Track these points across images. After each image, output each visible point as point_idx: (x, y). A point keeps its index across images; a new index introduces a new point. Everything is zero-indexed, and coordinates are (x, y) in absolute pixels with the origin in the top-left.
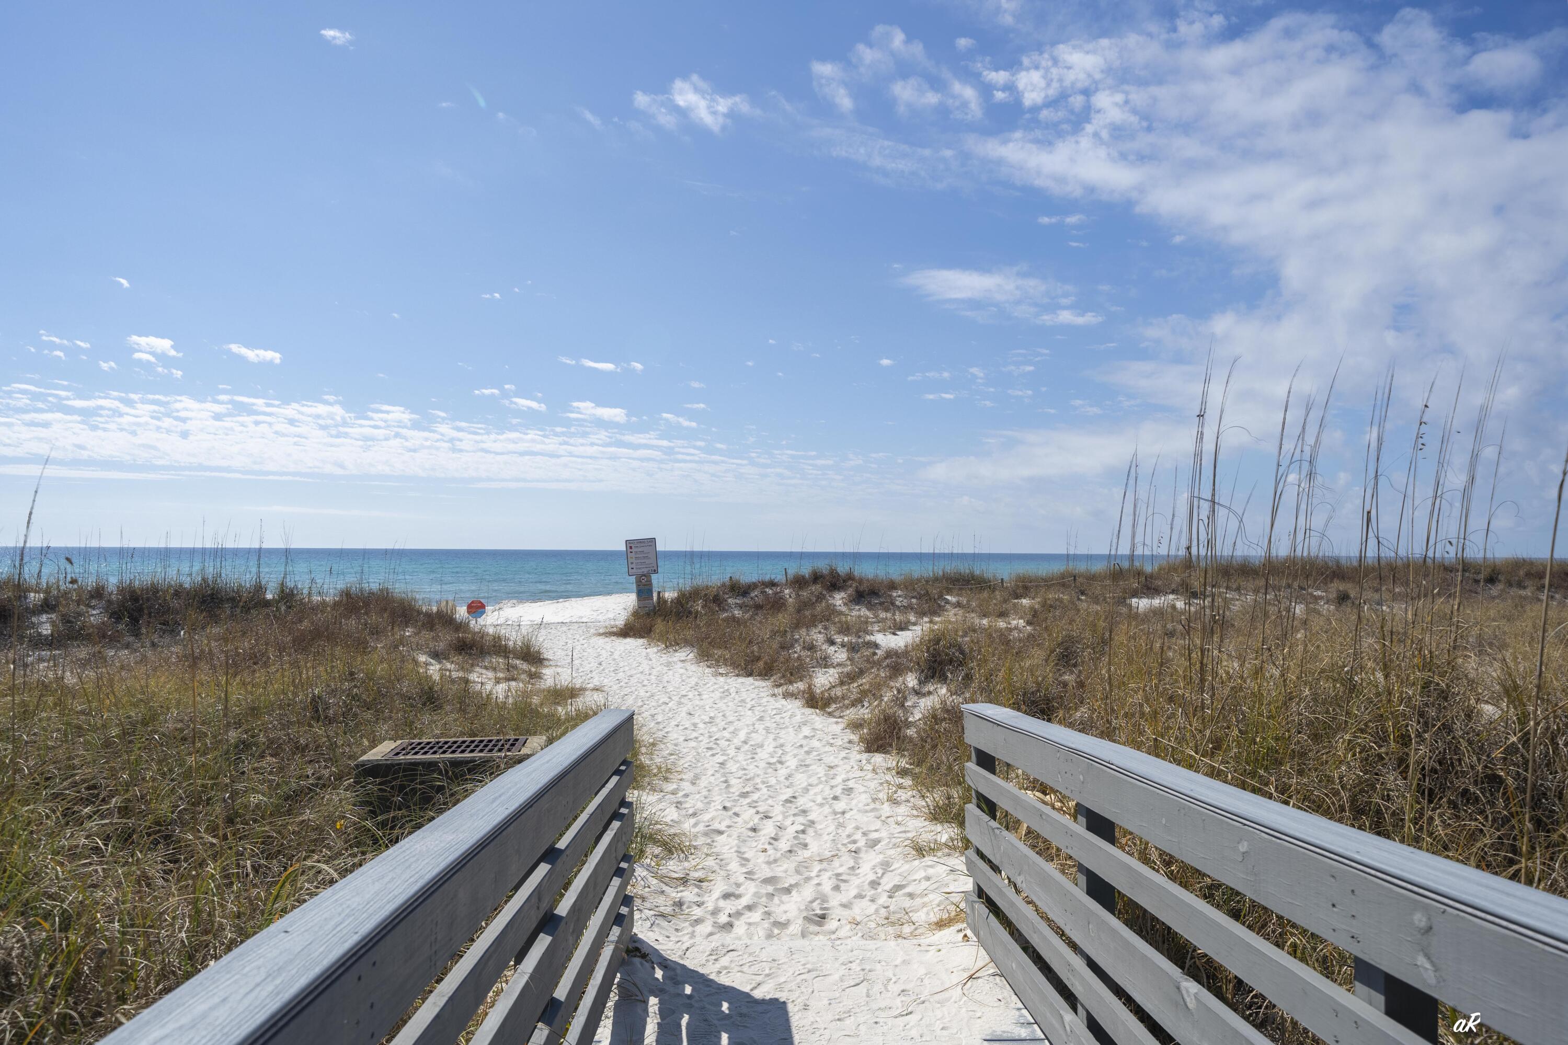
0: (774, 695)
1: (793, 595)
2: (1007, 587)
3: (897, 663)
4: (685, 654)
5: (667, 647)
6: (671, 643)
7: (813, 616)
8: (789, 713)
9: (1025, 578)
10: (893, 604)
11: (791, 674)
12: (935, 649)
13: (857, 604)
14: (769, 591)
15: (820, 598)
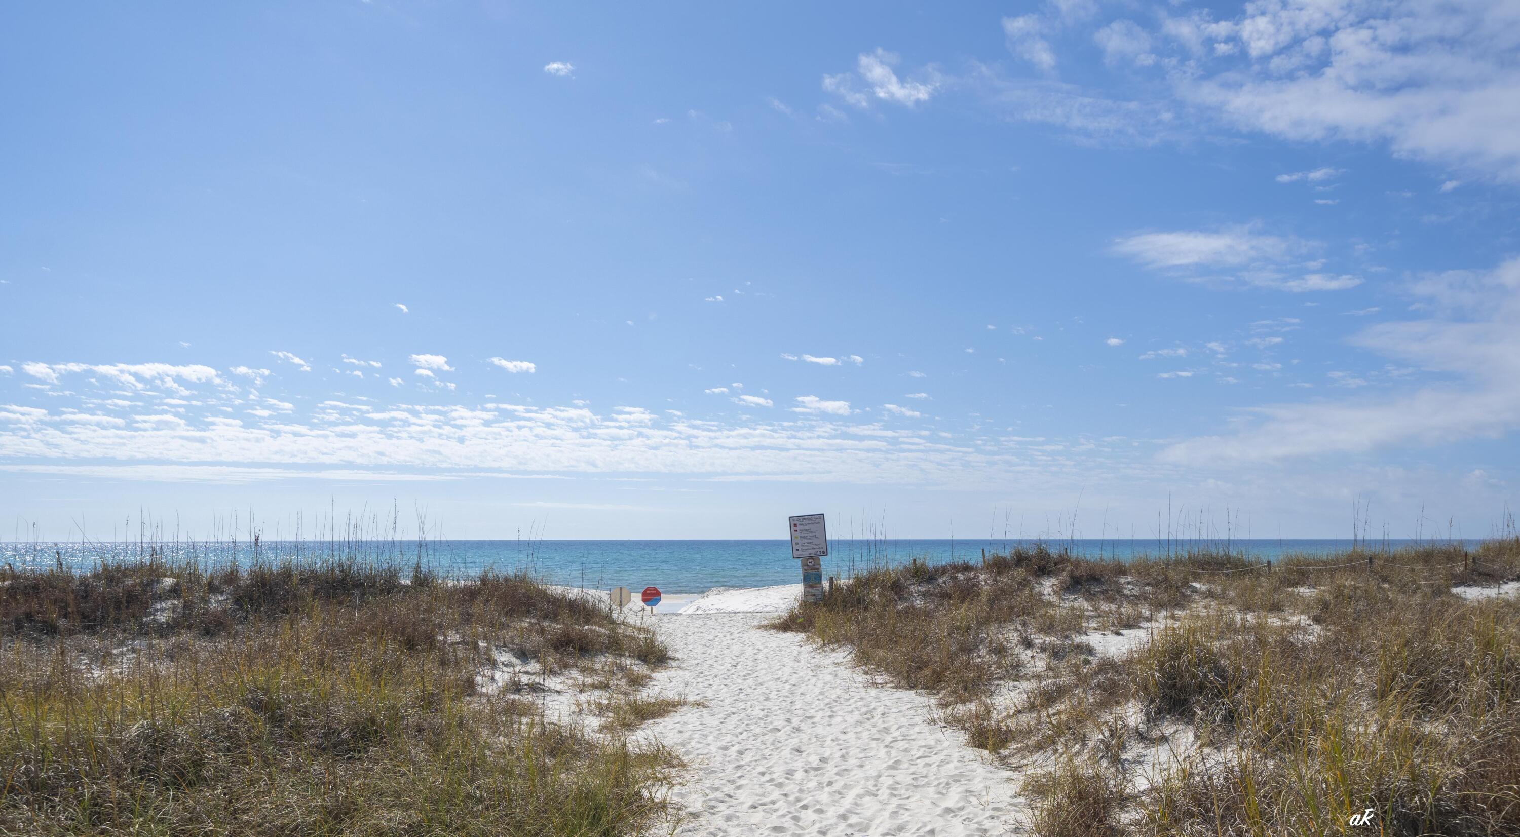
0: (932, 721)
1: (990, 582)
2: (1275, 572)
3: (1114, 684)
4: (843, 655)
5: (825, 645)
6: (831, 640)
7: (1012, 608)
8: (941, 757)
9: (1299, 561)
10: (1119, 592)
11: (965, 689)
12: (1171, 666)
13: (1073, 593)
14: (961, 576)
15: (1024, 584)
